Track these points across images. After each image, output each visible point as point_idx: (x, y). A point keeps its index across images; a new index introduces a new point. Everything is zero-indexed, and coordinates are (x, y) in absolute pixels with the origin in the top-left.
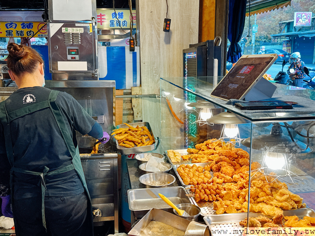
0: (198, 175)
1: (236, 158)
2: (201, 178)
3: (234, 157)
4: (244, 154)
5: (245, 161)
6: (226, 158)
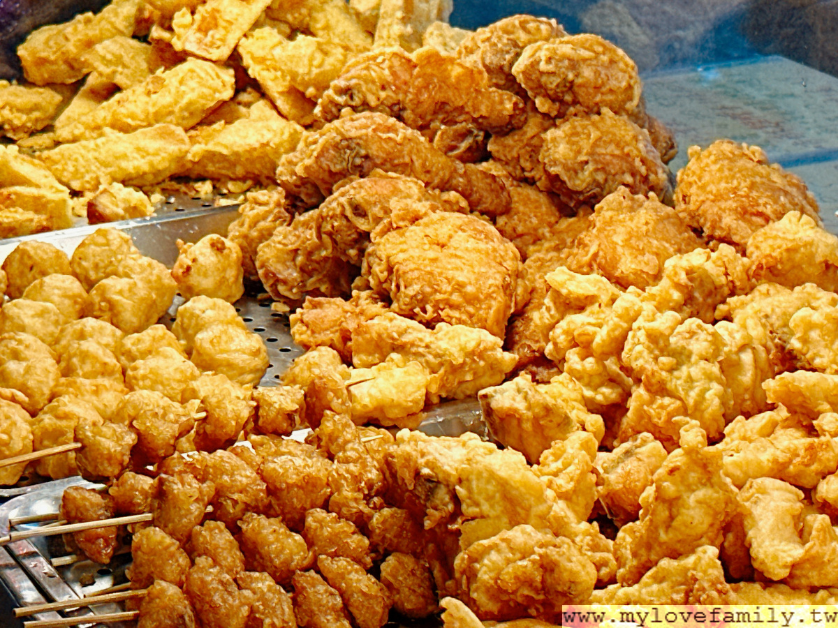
0: (111, 361)
1: (508, 128)
2: (155, 382)
3: (484, 111)
4: (587, 73)
5: (612, 148)
6: (404, 132)
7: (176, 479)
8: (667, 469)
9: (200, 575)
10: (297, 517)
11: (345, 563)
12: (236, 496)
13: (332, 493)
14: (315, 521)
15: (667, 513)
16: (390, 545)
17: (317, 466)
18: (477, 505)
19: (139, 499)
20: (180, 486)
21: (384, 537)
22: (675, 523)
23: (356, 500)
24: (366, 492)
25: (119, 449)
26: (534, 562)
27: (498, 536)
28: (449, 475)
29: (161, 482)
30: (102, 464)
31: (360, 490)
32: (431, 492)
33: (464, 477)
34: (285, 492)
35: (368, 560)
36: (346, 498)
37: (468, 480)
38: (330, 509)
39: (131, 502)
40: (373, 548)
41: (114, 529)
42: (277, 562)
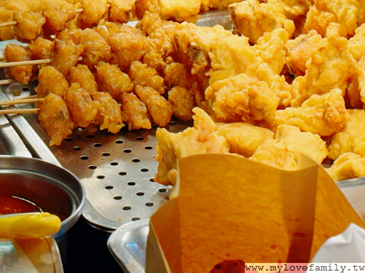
7: (64, 42)
8: (318, 48)
9: (73, 92)
10: (126, 65)
11: (149, 90)
12: (94, 53)
13: (145, 54)
14: (135, 68)
15: (317, 71)
16: (174, 82)
17: (138, 39)
18: (219, 62)
19: (45, 52)
20: (65, 45)
21: (171, 78)
22: (320, 76)
23: (158, 58)
24: (163, 54)
25: (36, 25)
26: (245, 93)
27: (228, 79)
28: (205, 46)
29: (56, 43)
30: (27, 33)
31: (160, 52)
32: (196, 55)
33: (213, 48)
34: (121, 51)
35: (162, 89)
36: (152, 56)
37: (215, 49)
38: (144, 61)
39: (41, 53)
40: (166, 83)
41: (31, 67)
42: (114, 87)
